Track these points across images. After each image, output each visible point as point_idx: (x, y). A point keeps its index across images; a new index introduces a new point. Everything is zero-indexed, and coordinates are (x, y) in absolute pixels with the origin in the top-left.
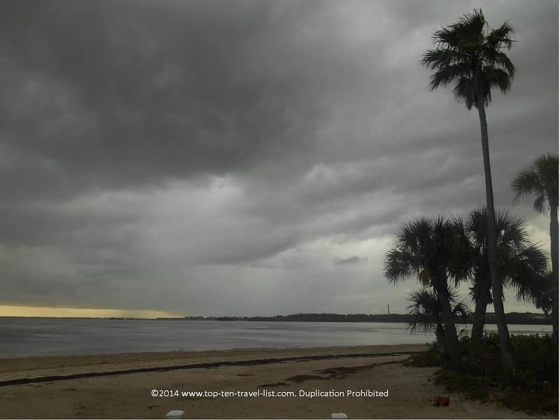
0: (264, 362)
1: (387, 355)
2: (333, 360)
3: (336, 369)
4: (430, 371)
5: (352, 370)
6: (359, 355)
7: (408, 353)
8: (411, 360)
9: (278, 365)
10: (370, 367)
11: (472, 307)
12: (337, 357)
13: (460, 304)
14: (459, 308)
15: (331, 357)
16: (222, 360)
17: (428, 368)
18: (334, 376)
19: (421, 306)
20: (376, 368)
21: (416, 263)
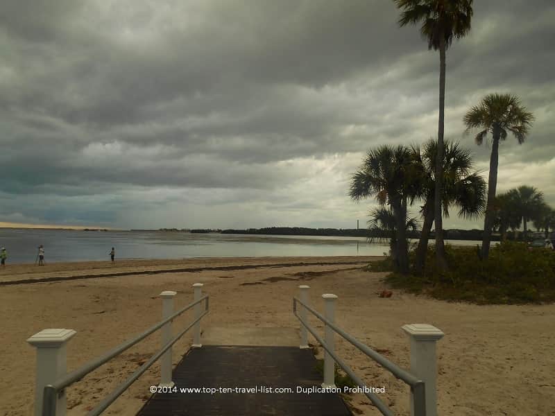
0: (242, 268)
1: (351, 263)
2: (303, 267)
3: (305, 273)
4: (384, 275)
5: (319, 274)
6: (326, 264)
7: (366, 262)
8: (370, 267)
9: (254, 270)
10: (333, 272)
11: (420, 222)
12: (307, 264)
13: (412, 220)
14: (411, 223)
15: (301, 264)
16: (204, 266)
17: (383, 273)
18: (303, 278)
19: (379, 222)
20: (339, 273)
21: (377, 183)
